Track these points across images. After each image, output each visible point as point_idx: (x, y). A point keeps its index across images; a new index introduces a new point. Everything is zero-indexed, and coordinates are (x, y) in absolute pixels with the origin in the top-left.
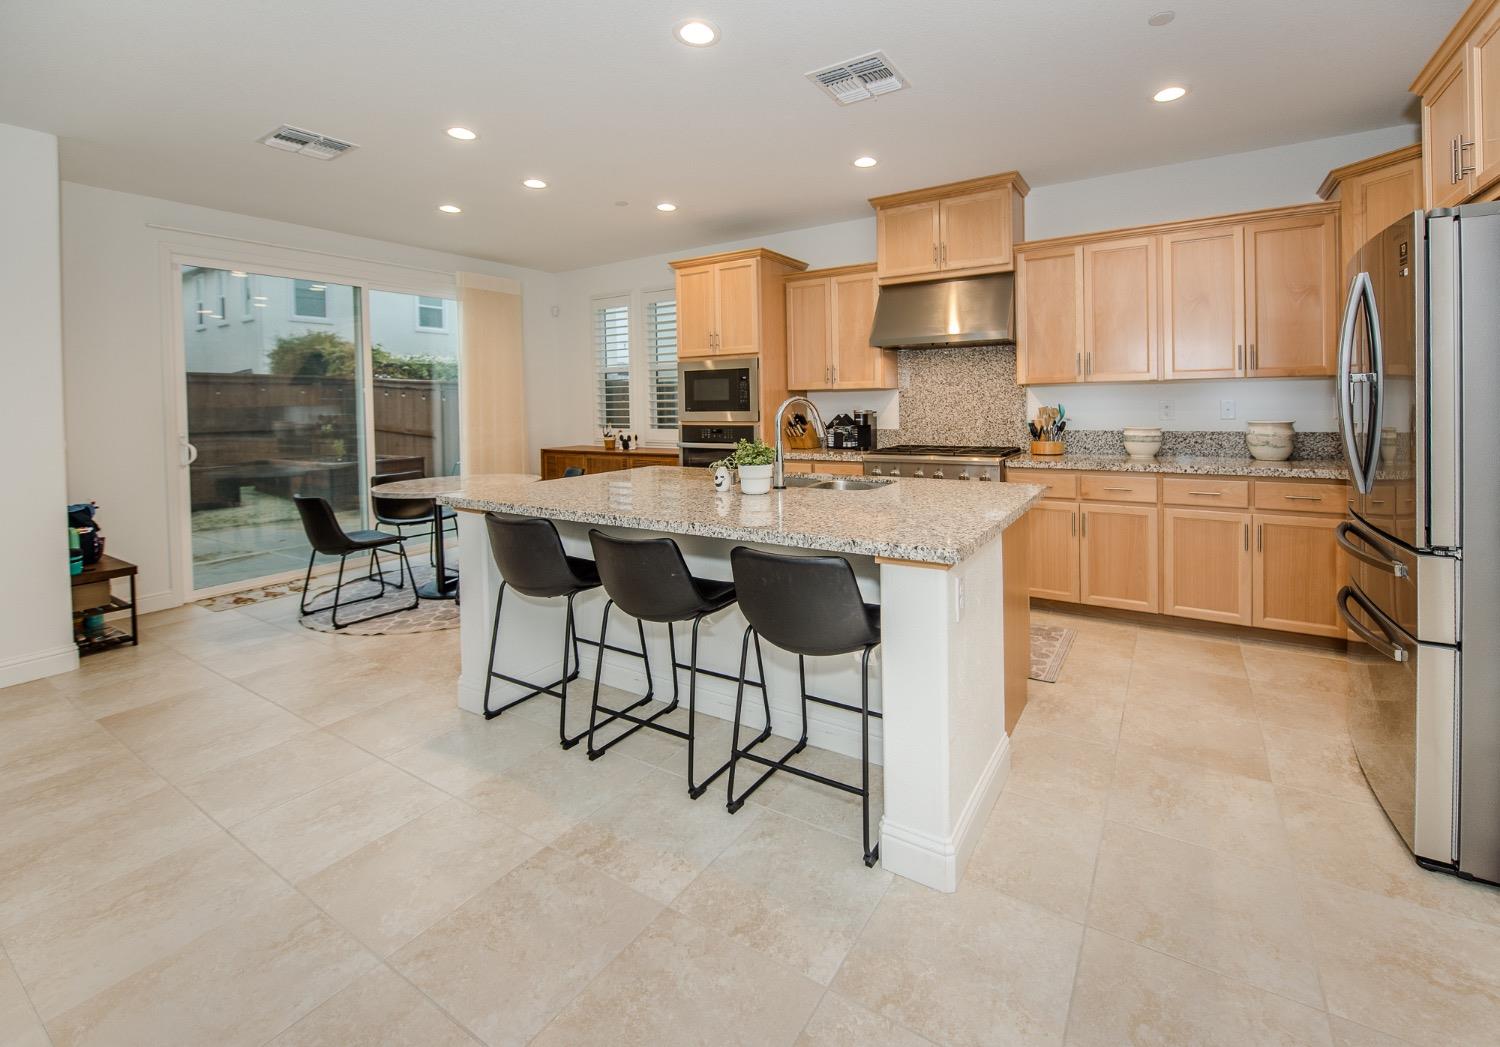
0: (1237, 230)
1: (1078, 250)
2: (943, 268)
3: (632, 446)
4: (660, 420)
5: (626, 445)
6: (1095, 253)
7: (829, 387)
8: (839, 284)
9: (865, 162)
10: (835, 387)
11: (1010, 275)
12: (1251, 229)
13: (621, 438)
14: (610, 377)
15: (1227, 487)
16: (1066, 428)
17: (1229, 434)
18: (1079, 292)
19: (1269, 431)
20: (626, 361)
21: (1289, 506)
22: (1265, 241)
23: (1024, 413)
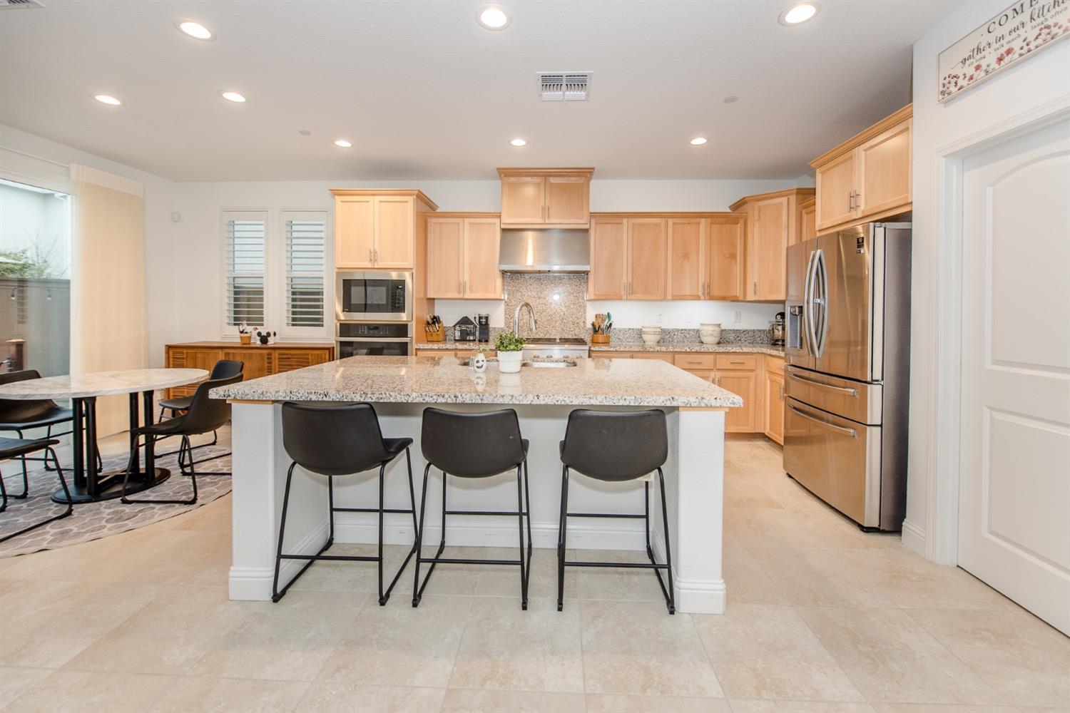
0: (703, 221)
1: (625, 221)
2: (547, 222)
3: (272, 341)
4: (294, 319)
5: (264, 340)
6: (634, 225)
7: (461, 296)
8: (471, 224)
9: (518, 142)
10: (466, 297)
11: (586, 231)
12: (709, 220)
13: (259, 334)
14: (239, 282)
15: (705, 358)
16: (613, 327)
17: (689, 330)
18: (625, 246)
19: (710, 328)
20: (262, 267)
21: (731, 367)
22: (715, 226)
23: (585, 317)
